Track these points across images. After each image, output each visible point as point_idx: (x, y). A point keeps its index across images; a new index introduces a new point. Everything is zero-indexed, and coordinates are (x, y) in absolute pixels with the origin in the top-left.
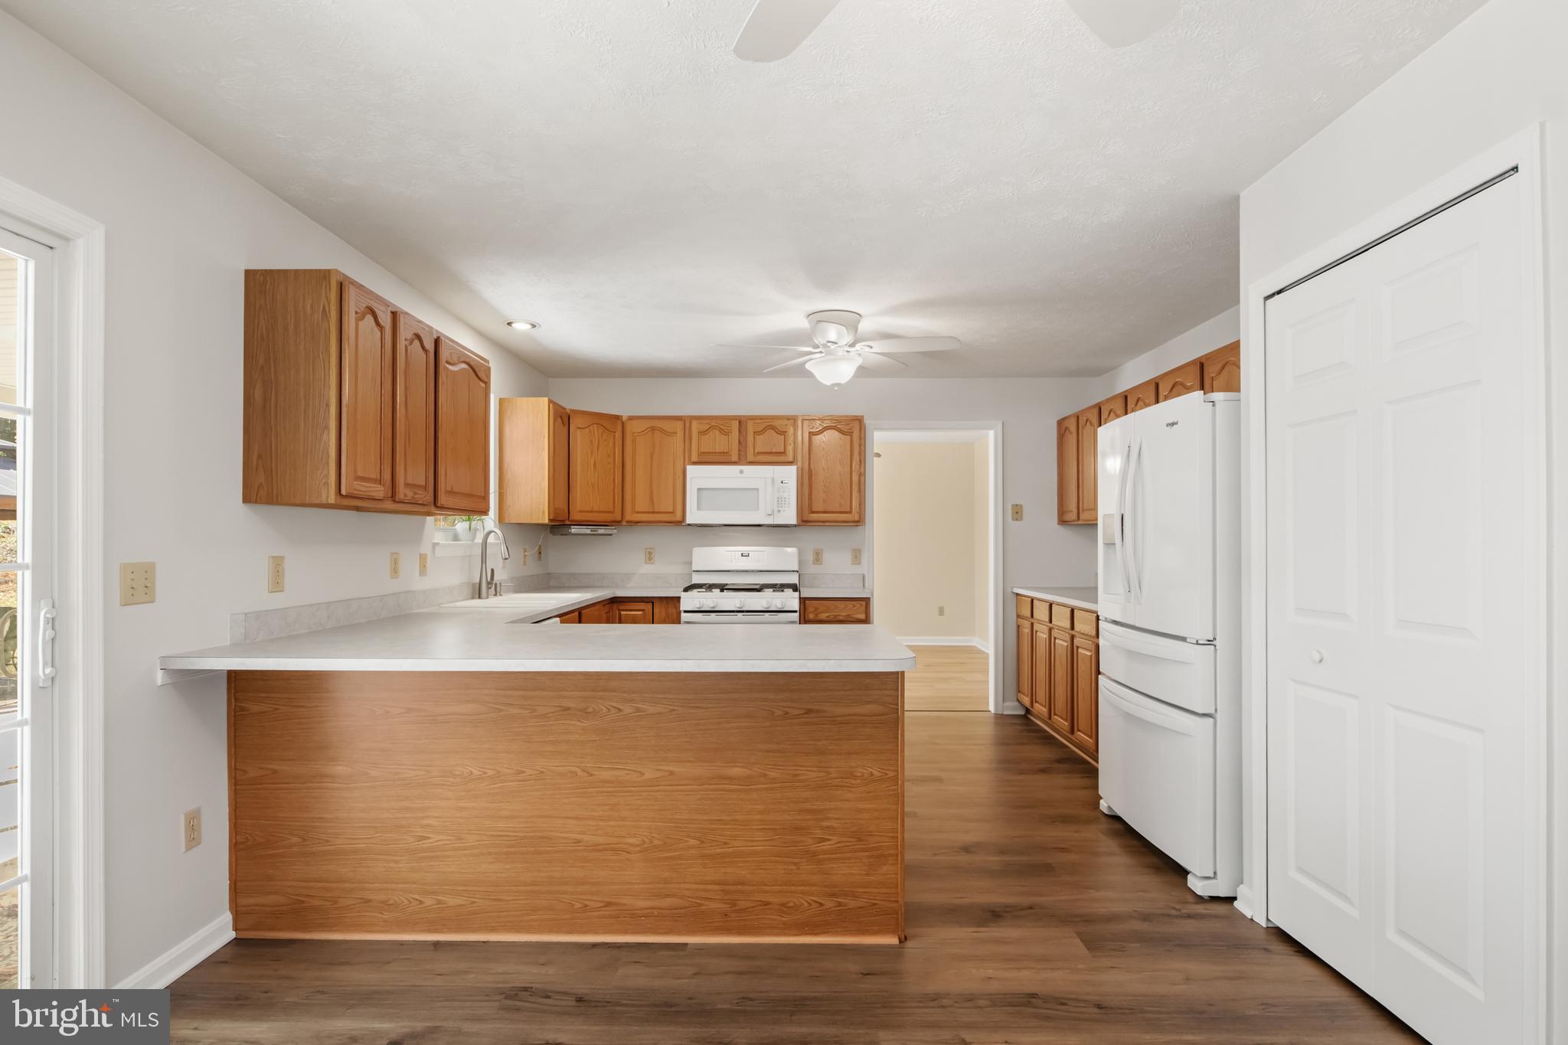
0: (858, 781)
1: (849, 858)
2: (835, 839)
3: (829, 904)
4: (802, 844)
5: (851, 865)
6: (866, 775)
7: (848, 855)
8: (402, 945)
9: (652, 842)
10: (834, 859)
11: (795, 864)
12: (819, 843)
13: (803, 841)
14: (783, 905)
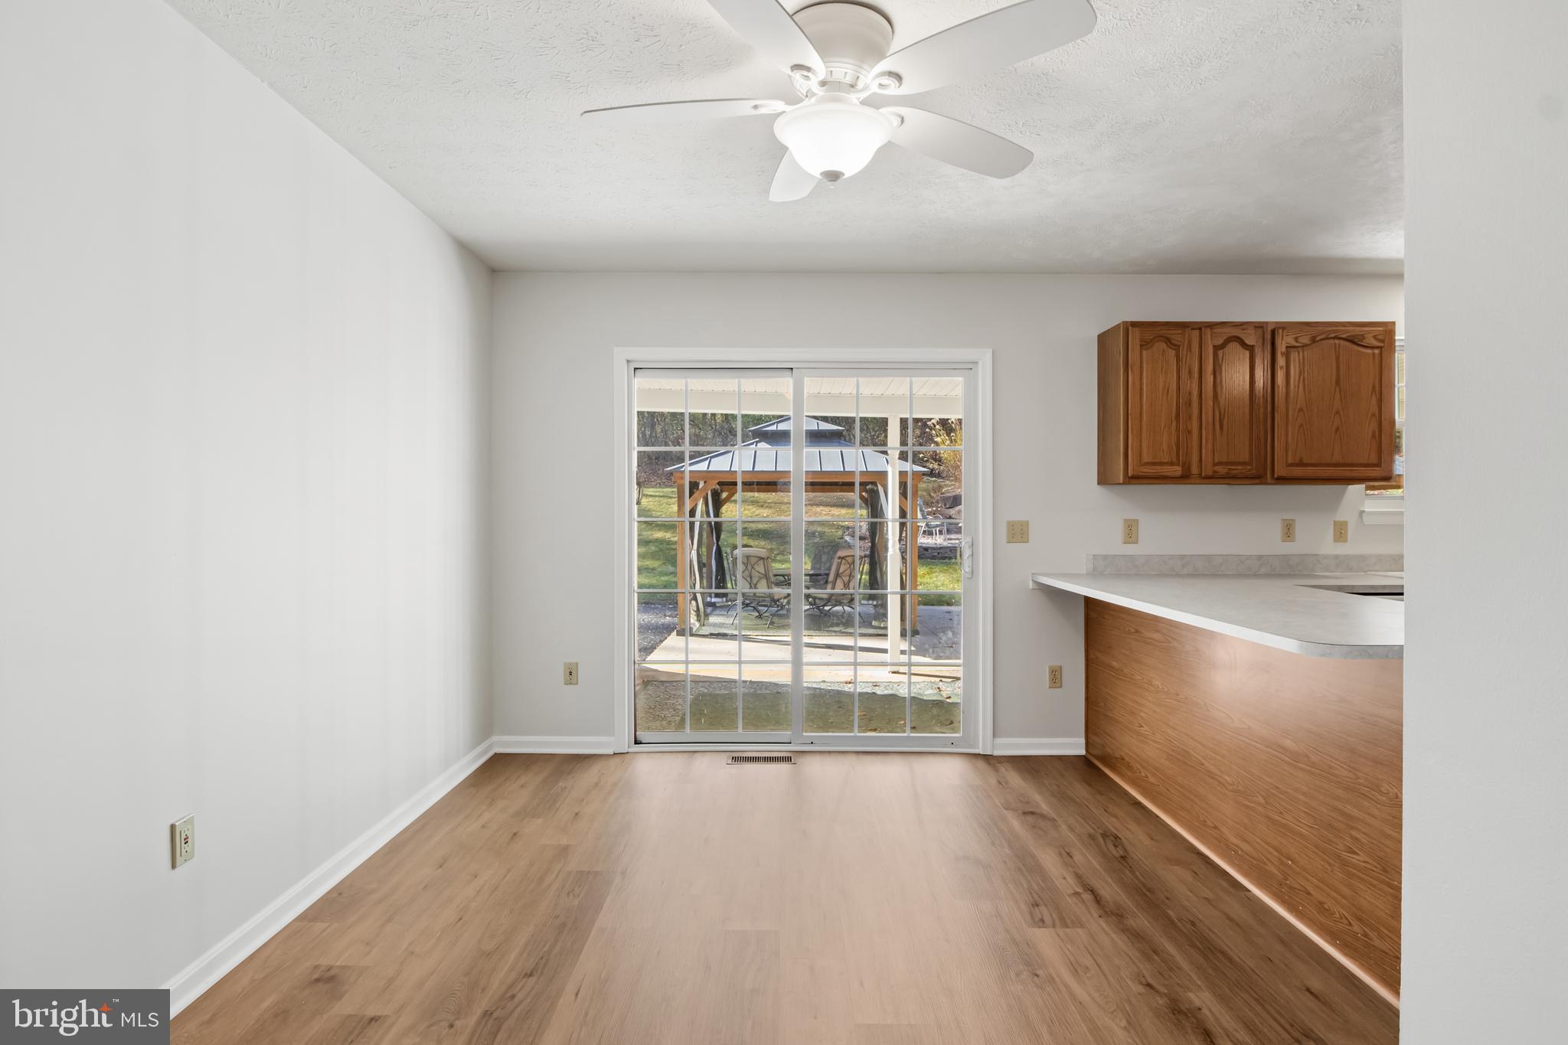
0: (1384, 798)
1: (1374, 886)
2: (1362, 857)
3: (1356, 927)
4: (1334, 845)
5: (1377, 896)
6: (1391, 794)
7: (1375, 882)
8: (1126, 794)
9: (1237, 787)
10: (1362, 879)
11: (1330, 865)
12: (1349, 853)
13: (1337, 844)
14: (1321, 903)
